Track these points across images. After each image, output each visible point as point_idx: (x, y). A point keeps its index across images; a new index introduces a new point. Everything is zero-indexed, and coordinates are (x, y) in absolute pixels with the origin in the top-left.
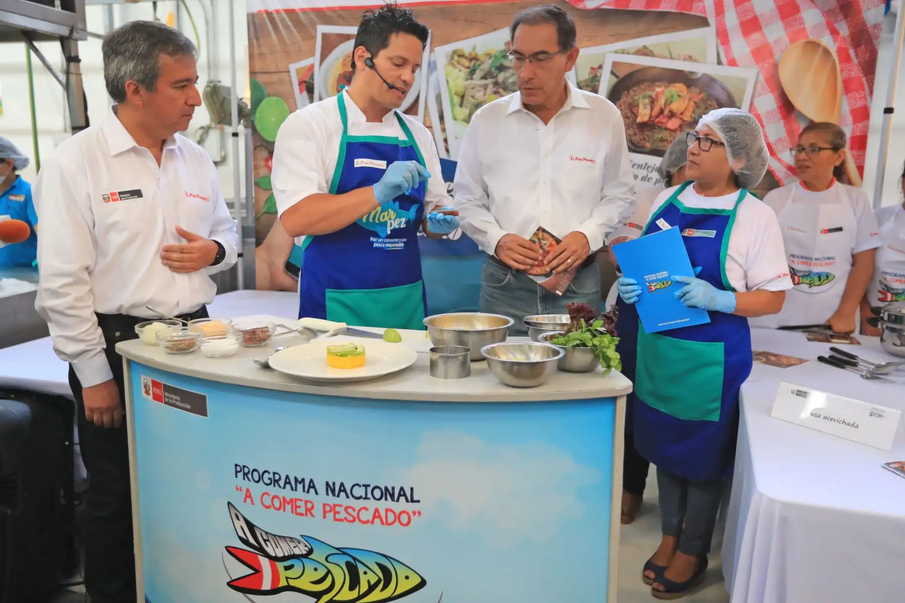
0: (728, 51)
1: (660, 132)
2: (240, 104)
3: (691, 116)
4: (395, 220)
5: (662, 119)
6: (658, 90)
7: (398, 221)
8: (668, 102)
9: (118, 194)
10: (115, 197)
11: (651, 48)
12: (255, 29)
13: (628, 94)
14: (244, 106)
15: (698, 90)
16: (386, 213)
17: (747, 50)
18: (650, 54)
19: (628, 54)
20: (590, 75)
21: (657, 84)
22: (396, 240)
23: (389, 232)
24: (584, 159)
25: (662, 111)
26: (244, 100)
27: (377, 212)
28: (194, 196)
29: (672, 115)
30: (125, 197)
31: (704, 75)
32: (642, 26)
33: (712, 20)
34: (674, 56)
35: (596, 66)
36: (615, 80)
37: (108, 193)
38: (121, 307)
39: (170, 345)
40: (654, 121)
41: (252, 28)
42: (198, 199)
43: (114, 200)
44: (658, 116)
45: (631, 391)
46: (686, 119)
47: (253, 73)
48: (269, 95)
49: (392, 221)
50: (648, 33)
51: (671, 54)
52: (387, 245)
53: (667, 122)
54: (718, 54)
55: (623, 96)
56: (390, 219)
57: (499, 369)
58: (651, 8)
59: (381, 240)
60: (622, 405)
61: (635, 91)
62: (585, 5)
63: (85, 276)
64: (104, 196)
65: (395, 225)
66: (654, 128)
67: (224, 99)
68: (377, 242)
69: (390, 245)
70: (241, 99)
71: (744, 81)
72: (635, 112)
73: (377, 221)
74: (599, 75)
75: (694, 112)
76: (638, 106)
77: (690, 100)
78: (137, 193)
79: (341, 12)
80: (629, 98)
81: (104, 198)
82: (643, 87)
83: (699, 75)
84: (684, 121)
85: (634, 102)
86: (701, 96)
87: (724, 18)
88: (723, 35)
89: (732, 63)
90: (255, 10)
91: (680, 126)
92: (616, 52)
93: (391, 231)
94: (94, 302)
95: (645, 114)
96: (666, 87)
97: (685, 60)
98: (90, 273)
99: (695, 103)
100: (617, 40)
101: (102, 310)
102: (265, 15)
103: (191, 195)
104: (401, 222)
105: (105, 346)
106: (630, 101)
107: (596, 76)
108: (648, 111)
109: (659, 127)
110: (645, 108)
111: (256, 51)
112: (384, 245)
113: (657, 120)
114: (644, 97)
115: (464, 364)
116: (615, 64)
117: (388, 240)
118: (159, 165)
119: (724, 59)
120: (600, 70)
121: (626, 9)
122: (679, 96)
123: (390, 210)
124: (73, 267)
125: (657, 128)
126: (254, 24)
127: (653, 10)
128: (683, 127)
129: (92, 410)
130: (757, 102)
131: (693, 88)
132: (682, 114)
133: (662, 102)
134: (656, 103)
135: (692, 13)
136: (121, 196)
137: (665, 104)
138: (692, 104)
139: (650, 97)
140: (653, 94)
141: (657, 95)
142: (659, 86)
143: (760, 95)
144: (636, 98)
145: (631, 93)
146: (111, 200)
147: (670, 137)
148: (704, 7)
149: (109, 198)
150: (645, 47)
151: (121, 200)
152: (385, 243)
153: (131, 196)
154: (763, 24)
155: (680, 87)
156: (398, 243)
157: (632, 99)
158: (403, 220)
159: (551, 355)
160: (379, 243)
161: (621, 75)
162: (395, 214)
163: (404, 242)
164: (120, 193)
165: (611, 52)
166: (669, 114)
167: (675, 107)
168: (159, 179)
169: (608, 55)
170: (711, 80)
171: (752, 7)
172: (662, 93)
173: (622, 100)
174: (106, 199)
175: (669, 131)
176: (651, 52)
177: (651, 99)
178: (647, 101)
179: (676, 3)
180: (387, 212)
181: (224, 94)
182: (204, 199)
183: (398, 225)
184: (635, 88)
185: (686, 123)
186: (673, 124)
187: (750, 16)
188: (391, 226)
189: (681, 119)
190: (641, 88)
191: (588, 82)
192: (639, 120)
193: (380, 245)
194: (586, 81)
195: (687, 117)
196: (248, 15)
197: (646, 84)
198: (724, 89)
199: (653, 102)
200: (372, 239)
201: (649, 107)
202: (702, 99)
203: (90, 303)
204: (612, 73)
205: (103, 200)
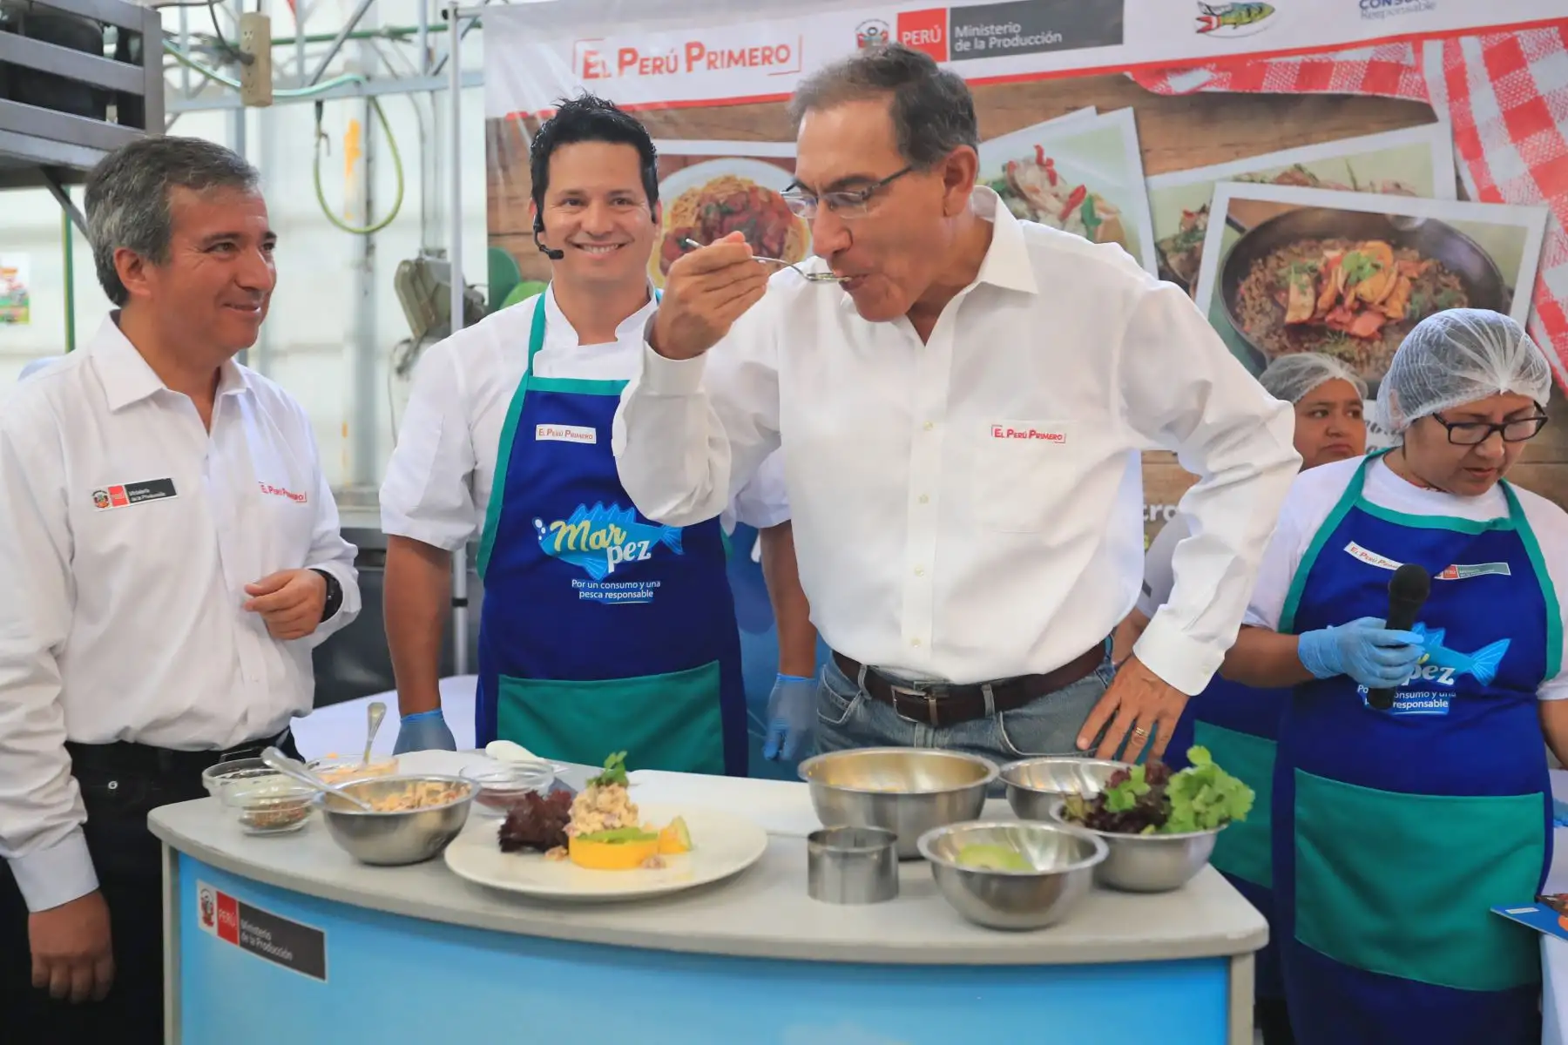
0: (1480, 172)
1: (1336, 342)
2: (470, 297)
3: (1404, 309)
4: (623, 547)
5: (1338, 315)
6: (1330, 254)
7: (632, 546)
8: (1353, 278)
9: (124, 489)
10: (118, 497)
11: (1310, 169)
12: (501, 149)
13: (1265, 262)
14: (476, 300)
15: (1416, 254)
16: (602, 533)
17: (1521, 168)
18: (1310, 182)
19: (1262, 182)
20: (1183, 228)
21: (1329, 242)
22: (634, 585)
23: (611, 569)
24: (1032, 433)
25: (1339, 299)
26: (476, 289)
27: (582, 530)
28: (277, 492)
29: (1362, 306)
30: (140, 495)
31: (1430, 222)
32: (1289, 126)
33: (1441, 109)
34: (1360, 184)
35: (1194, 208)
36: (1236, 236)
37: (105, 487)
38: (127, 729)
39: (253, 817)
40: (1323, 319)
41: (494, 147)
42: (284, 498)
43: (116, 503)
44: (1330, 310)
45: (1263, 941)
46: (1391, 314)
47: (493, 235)
48: (525, 279)
49: (618, 549)
50: (1305, 139)
51: (1354, 181)
52: (610, 595)
53: (1352, 321)
54: (1458, 179)
55: (1254, 269)
56: (612, 544)
57: (956, 885)
58: (1310, 87)
59: (592, 586)
60: (1244, 975)
61: (1279, 258)
62: (1168, 87)
63: (49, 664)
64: (96, 495)
65: (626, 555)
66: (1324, 335)
67: (438, 286)
68: (586, 589)
69: (617, 596)
70: (472, 287)
71: (1516, 234)
72: (1281, 301)
73: (583, 547)
74: (1201, 227)
75: (1409, 299)
76: (1287, 290)
77: (1400, 274)
78: (164, 488)
79: (672, 113)
80: (1267, 272)
81: (96, 499)
82: (1296, 250)
83: (1418, 223)
84: (1389, 319)
85: (1279, 282)
86: (1424, 266)
87: (1467, 103)
88: (1467, 141)
89: (1491, 195)
90: (501, 114)
91: (1381, 330)
92: (1238, 179)
93: (617, 566)
94: (66, 723)
95: (1303, 306)
96: (1347, 249)
97: (1385, 191)
98: (57, 658)
99: (1412, 279)
100: (1238, 155)
101: (85, 736)
102: (521, 124)
103: (271, 489)
104: (639, 550)
105: (85, 819)
106: (1269, 278)
107: (1194, 229)
108: (1309, 300)
109: (1334, 332)
110: (1304, 293)
111: (502, 190)
112: (601, 596)
113: (1329, 318)
114: (1300, 271)
115: (884, 868)
116: (1234, 204)
117: (609, 586)
118: (208, 432)
119: (1470, 187)
120: (1203, 217)
121: (1255, 91)
122: (1376, 267)
123: (612, 526)
124: (28, 647)
125: (1329, 334)
126: (499, 139)
127: (1313, 91)
128: (1387, 331)
129: (48, 962)
130: (1549, 276)
131: (1405, 249)
132: (1383, 303)
133: (1338, 280)
134: (1325, 282)
135: (1397, 96)
136: (132, 493)
137: (1345, 285)
138: (1405, 282)
139: (1313, 270)
140: (1320, 265)
141: (1327, 265)
142: (1333, 248)
143: (1556, 262)
144: (1282, 272)
145: (1272, 262)
146: (111, 504)
147: (1359, 352)
148: (1424, 83)
149: (106, 497)
150: (1299, 168)
151: (132, 502)
152: (604, 591)
153: (153, 492)
154: (1555, 115)
155: (1376, 248)
156: (638, 590)
157: (1276, 275)
158: (646, 544)
159: (1077, 855)
160: (590, 590)
161: (1249, 227)
162: (625, 533)
163: (654, 589)
164: (130, 488)
165: (1225, 180)
166: (1356, 305)
167: (1366, 289)
168: (207, 457)
169: (1218, 185)
170: (1443, 234)
171: (1530, 80)
172: (1338, 261)
173: (1253, 278)
174: (100, 501)
175: (1356, 341)
176: (1313, 177)
177: (1314, 275)
178: (1305, 278)
179: (1363, 76)
180: (604, 531)
181: (437, 277)
182: (295, 497)
183: (631, 555)
184: (1280, 253)
185: (1393, 322)
186: (1365, 325)
187: (1527, 98)
188: (615, 556)
189: (1383, 314)
190: (1291, 252)
191: (1179, 242)
192: (1290, 318)
193: (593, 595)
194: (1175, 239)
195: (1396, 310)
196: (488, 123)
197: (1303, 243)
198: (1474, 249)
199: (1319, 280)
200: (575, 582)
201: (1310, 291)
202: (1427, 271)
203: (59, 723)
204: (1229, 221)
205: (93, 500)
